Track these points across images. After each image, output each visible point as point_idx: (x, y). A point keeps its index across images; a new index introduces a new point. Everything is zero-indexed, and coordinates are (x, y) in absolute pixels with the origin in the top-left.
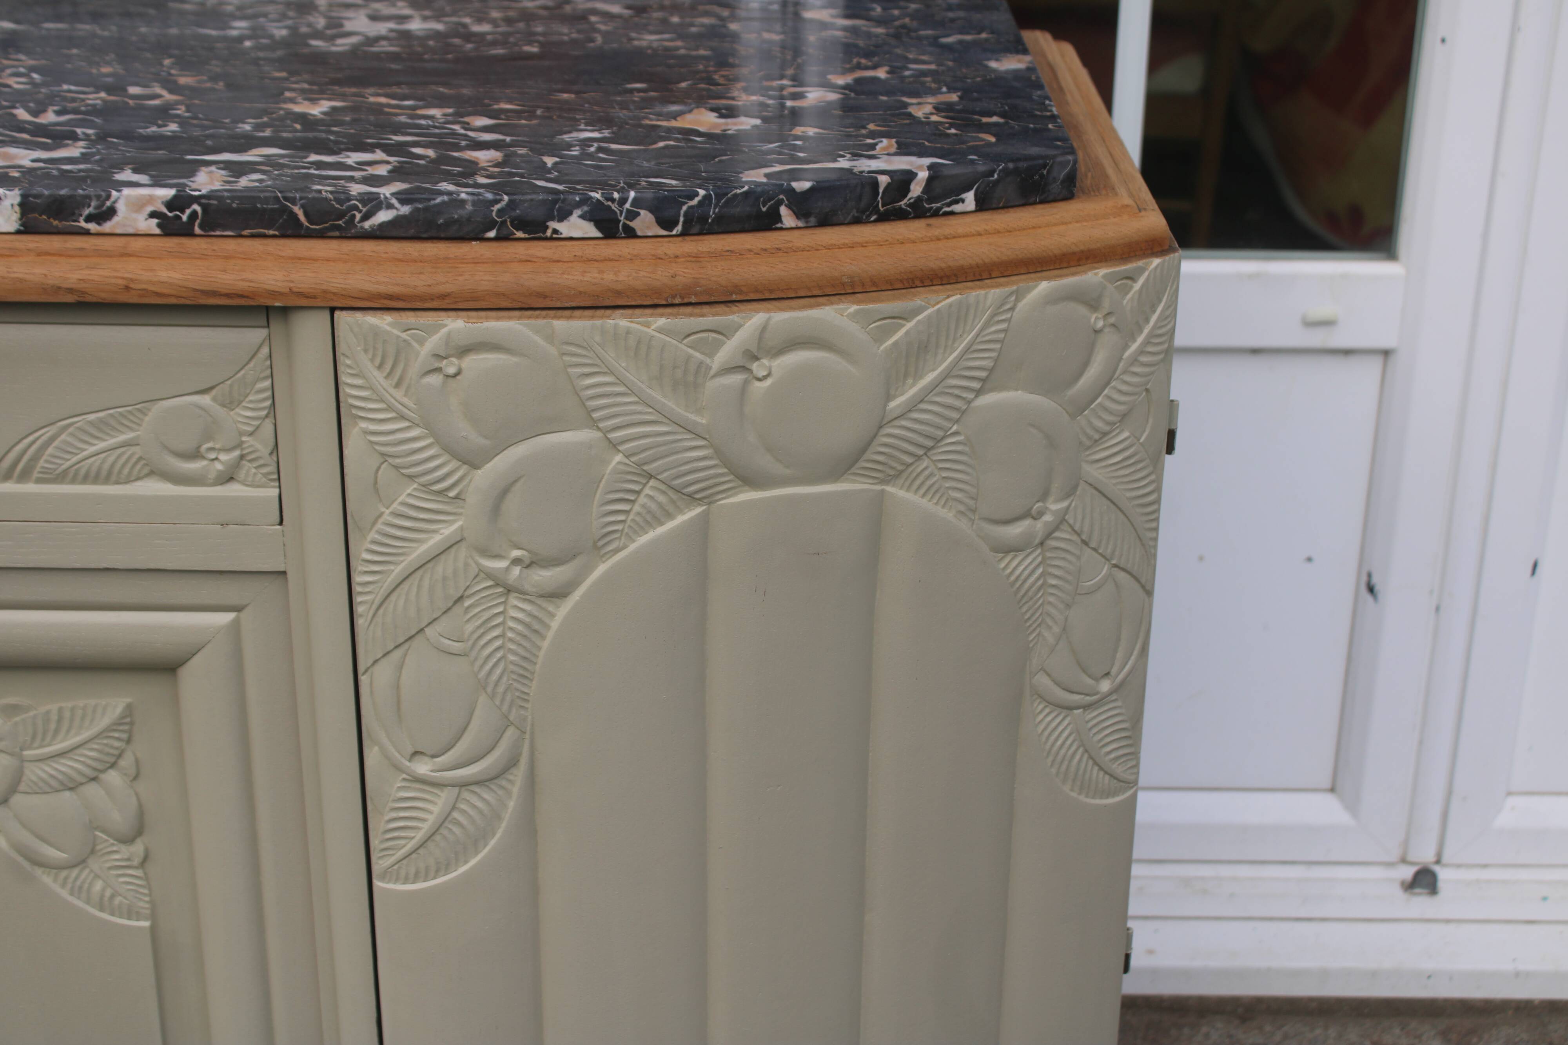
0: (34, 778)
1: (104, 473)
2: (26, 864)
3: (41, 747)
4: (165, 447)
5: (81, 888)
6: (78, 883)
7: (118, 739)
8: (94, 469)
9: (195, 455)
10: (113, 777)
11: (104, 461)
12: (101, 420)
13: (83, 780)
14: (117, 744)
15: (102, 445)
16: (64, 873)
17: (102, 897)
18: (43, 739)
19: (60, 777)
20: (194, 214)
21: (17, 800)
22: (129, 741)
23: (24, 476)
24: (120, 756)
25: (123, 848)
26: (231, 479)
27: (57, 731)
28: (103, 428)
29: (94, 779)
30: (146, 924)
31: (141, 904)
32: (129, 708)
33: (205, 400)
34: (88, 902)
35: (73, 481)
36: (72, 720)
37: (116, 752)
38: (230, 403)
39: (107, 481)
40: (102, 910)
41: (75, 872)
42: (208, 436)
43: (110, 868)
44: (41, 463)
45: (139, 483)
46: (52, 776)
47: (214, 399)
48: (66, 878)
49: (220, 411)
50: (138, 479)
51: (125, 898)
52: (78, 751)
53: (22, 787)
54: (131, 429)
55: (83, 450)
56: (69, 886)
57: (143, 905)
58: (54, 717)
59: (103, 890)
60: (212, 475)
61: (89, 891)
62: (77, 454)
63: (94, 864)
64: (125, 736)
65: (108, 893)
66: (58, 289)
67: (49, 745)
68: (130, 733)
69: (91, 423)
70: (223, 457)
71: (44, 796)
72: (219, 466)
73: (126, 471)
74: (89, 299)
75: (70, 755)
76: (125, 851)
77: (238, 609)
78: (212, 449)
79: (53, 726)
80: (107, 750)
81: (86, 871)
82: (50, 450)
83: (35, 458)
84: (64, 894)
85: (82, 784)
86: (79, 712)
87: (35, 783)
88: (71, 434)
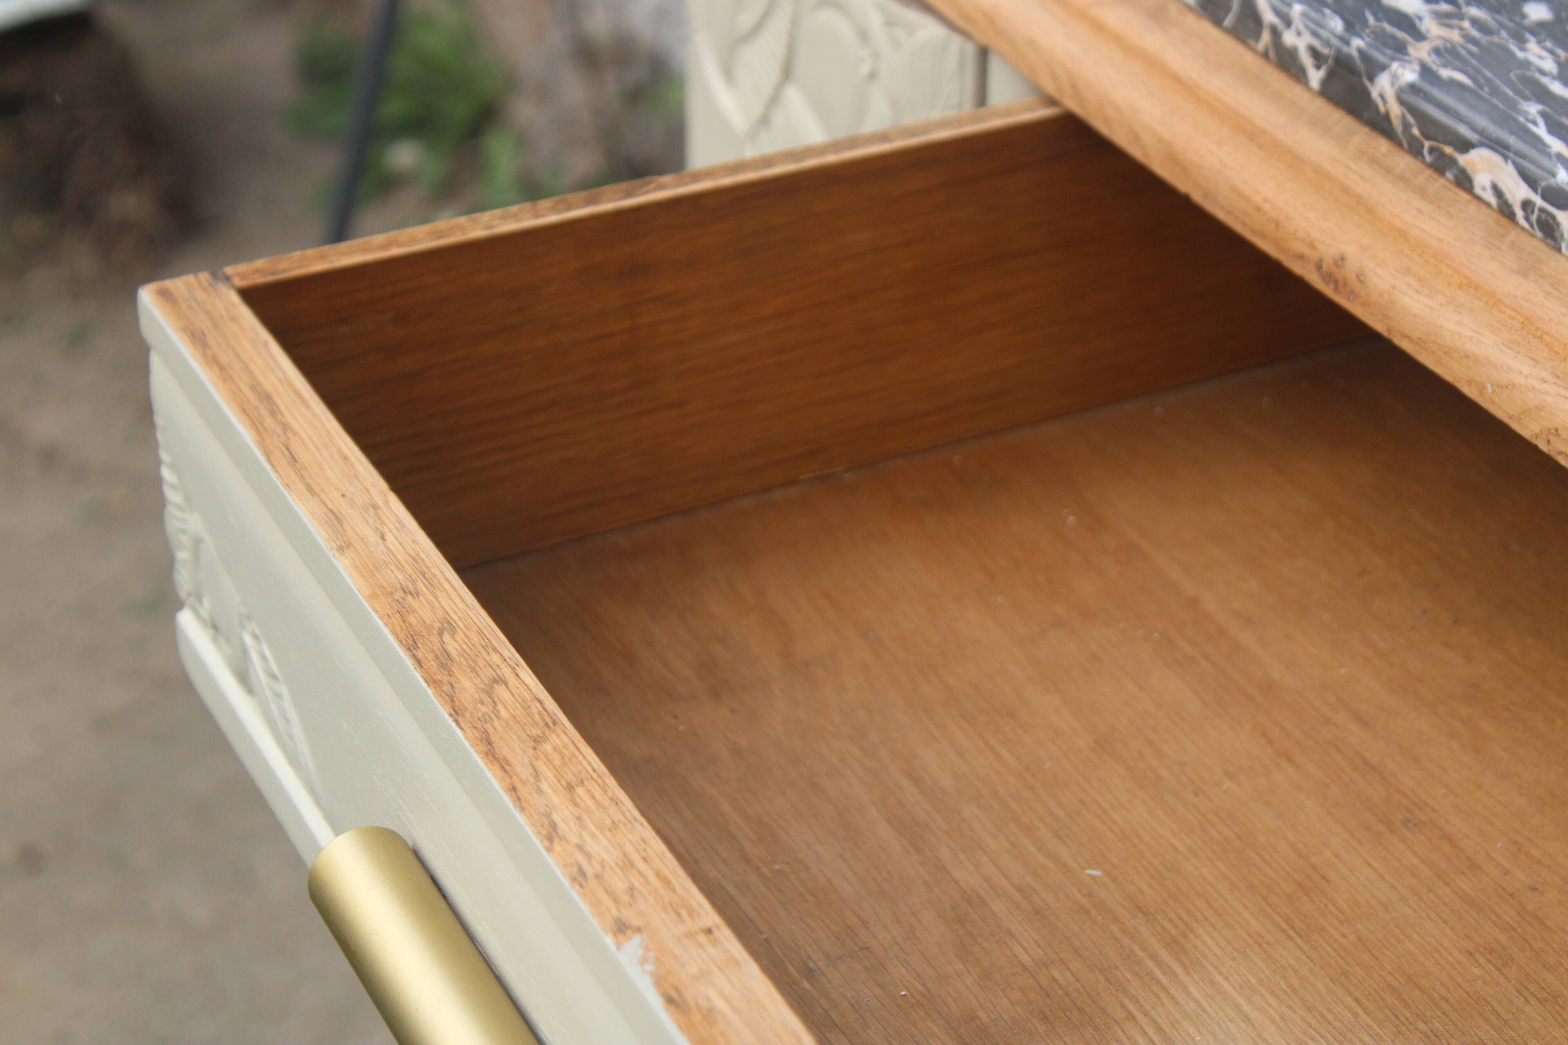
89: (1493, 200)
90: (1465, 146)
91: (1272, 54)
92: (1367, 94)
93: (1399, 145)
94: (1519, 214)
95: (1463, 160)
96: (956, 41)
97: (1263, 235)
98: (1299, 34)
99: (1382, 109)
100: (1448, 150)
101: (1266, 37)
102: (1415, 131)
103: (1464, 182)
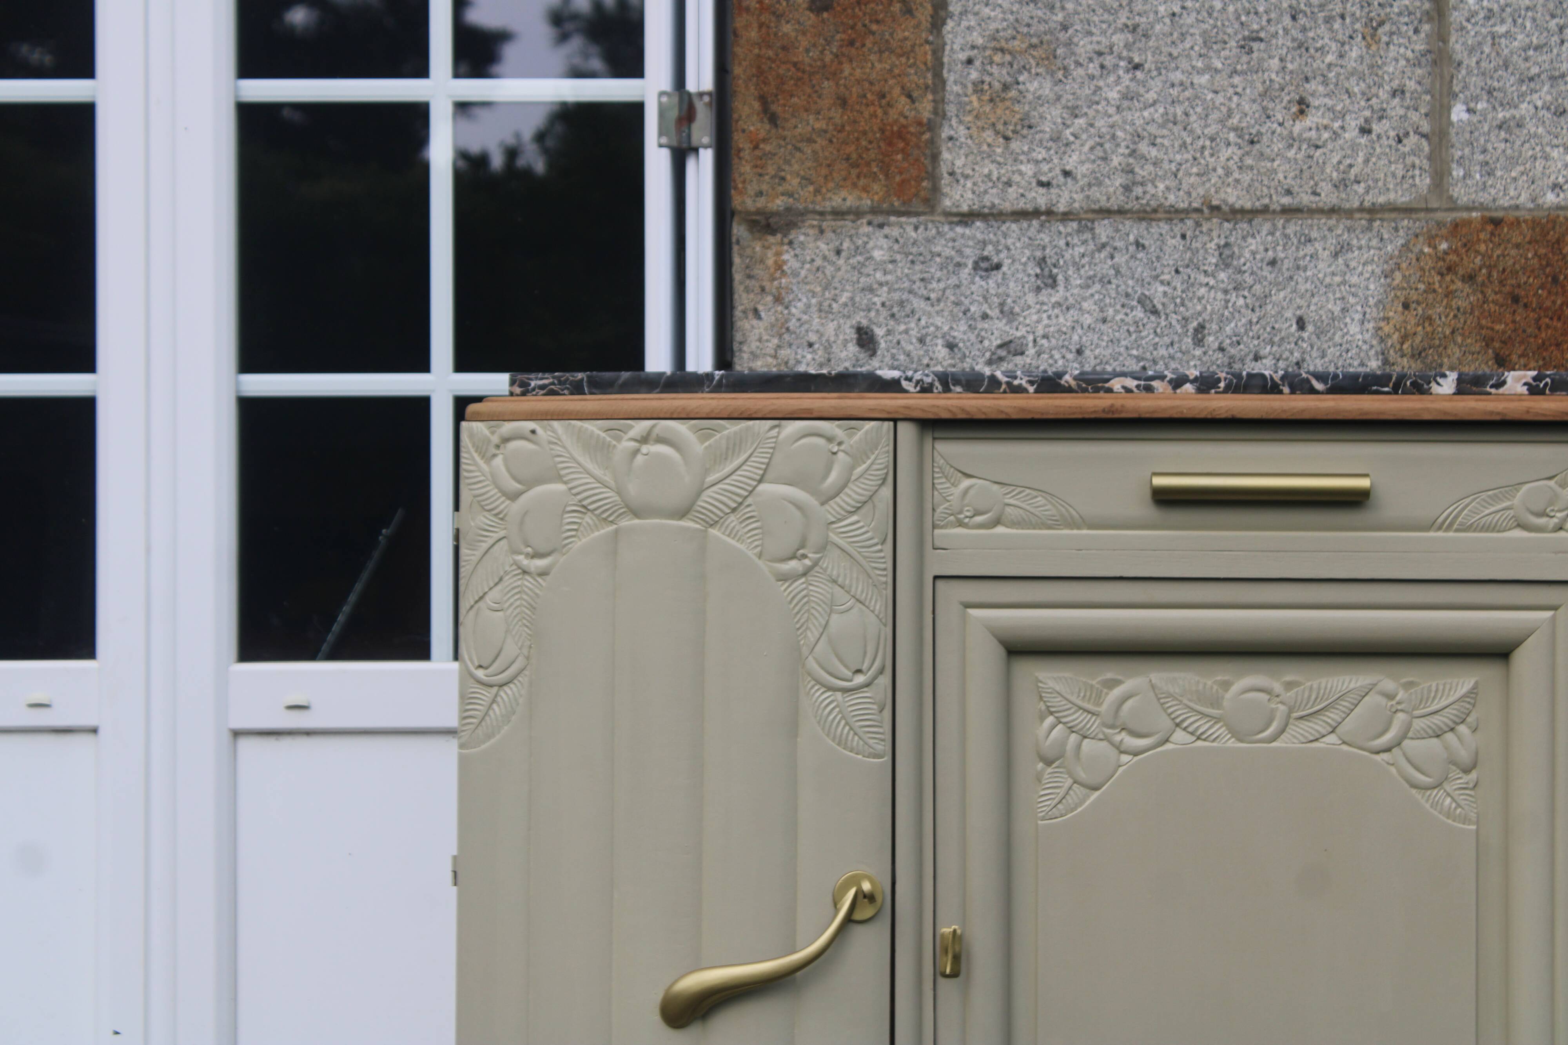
0: (1418, 728)
1: (1492, 525)
2: (1406, 786)
3: (1424, 708)
4: (1528, 510)
5: (1438, 801)
6: (1437, 799)
7: (1469, 703)
8: (1488, 522)
9: (1543, 514)
10: (1462, 729)
11: (1494, 518)
12: (1495, 495)
13: (1446, 729)
14: (1468, 706)
15: (1493, 509)
16: (1429, 792)
17: (1450, 808)
18: (1426, 703)
19: (1434, 727)
20: (1546, 384)
21: (1406, 743)
22: (1474, 706)
23: (1448, 529)
24: (1468, 715)
25: (1464, 776)
26: (1561, 529)
27: (1434, 698)
28: (1496, 499)
29: (1452, 729)
30: (1474, 827)
31: (1472, 814)
32: (1476, 683)
33: (1552, 483)
34: (1440, 813)
35: (1475, 531)
36: (1444, 690)
37: (1467, 712)
38: (1562, 486)
39: (1493, 531)
40: (1448, 818)
41: (1436, 791)
42: (1551, 502)
43: (1456, 790)
44: (1460, 519)
45: (1511, 532)
46: (1430, 727)
47: (1556, 482)
48: (1430, 795)
49: (1559, 490)
50: (1509, 529)
51: (1463, 809)
52: (1446, 710)
53: (1410, 734)
54: (1509, 500)
55: (1483, 512)
56: (1431, 801)
57: (1473, 816)
58: (1434, 688)
59: (1451, 804)
60: (1551, 526)
61: (1442, 804)
62: (1479, 514)
63: (1447, 787)
64: (1472, 701)
65: (1454, 805)
66: (1492, 413)
67: (1429, 706)
68: (1475, 699)
69: (1489, 496)
70: (1559, 515)
71: (1423, 741)
72: (1555, 520)
73: (1504, 524)
74: (1508, 418)
75: (1441, 713)
76: (1466, 778)
77: (1555, 608)
78: (1553, 510)
79: (1432, 695)
80: (1462, 710)
81: (1442, 791)
82: (1465, 512)
83: (1456, 517)
84: (1428, 806)
85: (1446, 732)
86: (1448, 687)
87: (1418, 731)
88: (1478, 503)
89: (1122, 391)
90: (1108, 380)
91: (1008, 390)
92: (1060, 384)
93: (1077, 392)
94: (1135, 390)
95: (1107, 385)
96: (886, 424)
97: (1074, 413)
98: (1021, 379)
99: (1066, 385)
100: (1100, 385)
101: (1004, 386)
102: (1084, 385)
103: (1110, 390)
